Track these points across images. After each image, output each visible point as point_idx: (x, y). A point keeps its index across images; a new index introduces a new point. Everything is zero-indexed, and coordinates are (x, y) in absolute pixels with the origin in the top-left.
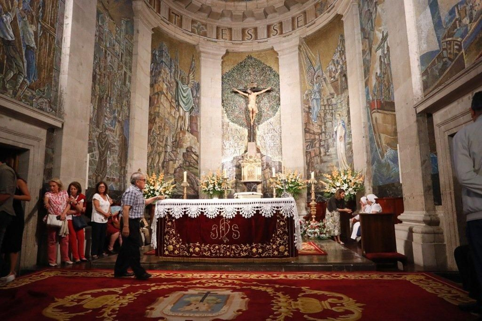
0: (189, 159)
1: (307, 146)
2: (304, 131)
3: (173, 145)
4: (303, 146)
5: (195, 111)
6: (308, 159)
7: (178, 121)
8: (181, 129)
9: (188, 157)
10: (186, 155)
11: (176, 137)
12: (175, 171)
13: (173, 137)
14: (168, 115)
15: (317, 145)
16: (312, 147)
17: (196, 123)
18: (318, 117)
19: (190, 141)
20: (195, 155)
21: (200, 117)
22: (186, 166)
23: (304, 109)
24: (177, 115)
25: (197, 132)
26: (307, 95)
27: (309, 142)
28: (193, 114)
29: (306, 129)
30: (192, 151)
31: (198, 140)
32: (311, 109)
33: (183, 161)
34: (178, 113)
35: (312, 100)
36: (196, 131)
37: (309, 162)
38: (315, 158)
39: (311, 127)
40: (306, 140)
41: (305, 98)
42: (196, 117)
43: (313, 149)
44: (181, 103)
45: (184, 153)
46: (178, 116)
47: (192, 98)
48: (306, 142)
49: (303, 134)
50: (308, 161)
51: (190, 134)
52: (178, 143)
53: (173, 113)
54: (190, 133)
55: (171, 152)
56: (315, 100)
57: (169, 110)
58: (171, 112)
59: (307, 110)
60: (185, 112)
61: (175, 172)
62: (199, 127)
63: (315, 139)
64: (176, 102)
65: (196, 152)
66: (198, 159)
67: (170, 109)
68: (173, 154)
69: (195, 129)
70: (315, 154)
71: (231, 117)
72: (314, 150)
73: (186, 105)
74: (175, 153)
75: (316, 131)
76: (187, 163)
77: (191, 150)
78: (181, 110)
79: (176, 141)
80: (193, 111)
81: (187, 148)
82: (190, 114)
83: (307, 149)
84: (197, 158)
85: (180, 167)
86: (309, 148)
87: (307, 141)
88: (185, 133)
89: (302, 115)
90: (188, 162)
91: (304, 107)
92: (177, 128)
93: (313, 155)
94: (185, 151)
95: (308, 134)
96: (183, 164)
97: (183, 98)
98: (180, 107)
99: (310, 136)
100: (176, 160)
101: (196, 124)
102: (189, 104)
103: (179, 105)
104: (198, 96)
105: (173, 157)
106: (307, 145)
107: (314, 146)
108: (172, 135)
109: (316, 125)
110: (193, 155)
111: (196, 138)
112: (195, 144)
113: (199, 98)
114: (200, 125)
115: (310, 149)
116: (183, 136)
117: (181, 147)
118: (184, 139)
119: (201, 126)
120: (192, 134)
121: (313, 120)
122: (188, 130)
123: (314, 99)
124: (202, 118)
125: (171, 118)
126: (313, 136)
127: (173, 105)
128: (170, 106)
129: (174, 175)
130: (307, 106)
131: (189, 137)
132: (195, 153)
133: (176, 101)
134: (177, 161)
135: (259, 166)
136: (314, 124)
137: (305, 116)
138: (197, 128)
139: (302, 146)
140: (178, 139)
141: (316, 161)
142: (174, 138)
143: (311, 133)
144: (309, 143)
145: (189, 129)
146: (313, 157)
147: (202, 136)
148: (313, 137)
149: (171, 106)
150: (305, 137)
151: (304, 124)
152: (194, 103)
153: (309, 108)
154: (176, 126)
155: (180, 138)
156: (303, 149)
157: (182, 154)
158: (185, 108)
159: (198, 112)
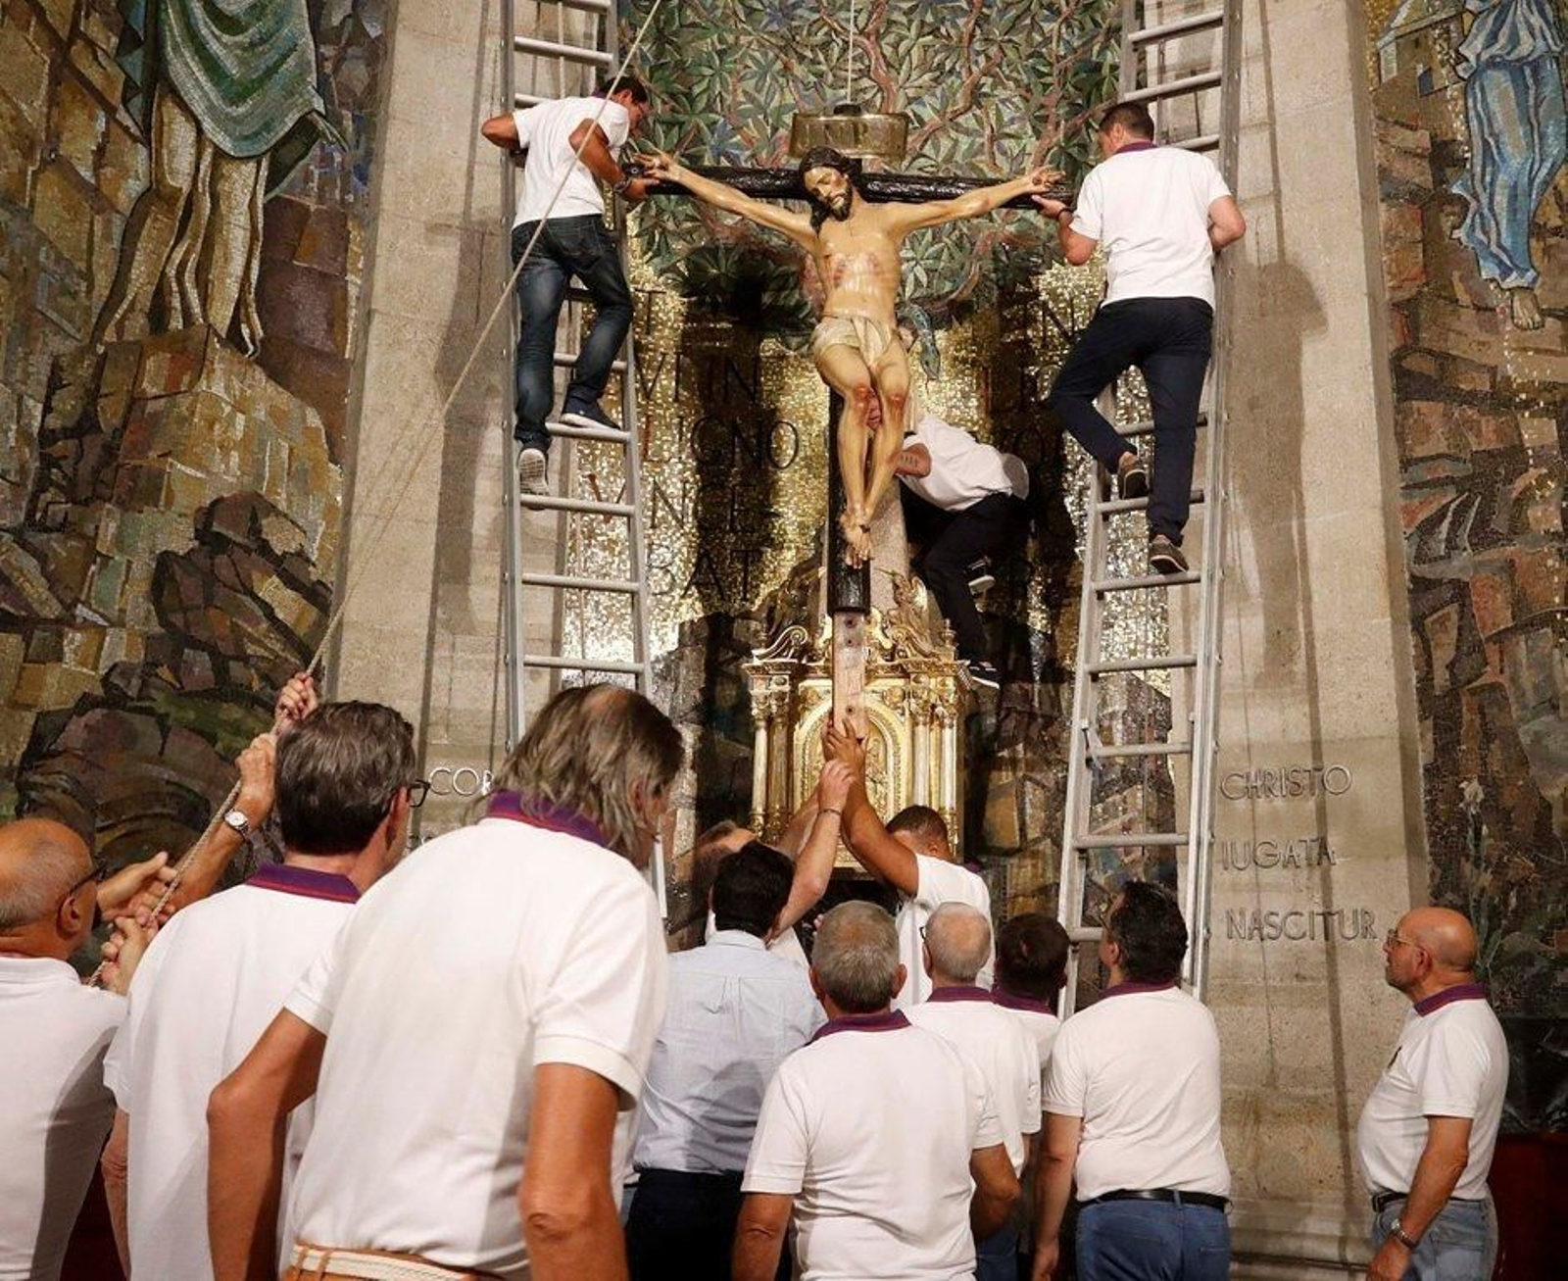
0: (216, 625)
1: (1429, 526)
2: (1388, 382)
3: (48, 462)
4: (1389, 527)
5: (326, 160)
6: (1442, 656)
7: (130, 236)
8: (158, 313)
9: (209, 601)
10: (190, 586)
11: (93, 395)
12: (36, 739)
13: (54, 384)
14: (14, 160)
15: (1534, 513)
16: (1483, 537)
17: (323, 275)
18: (1536, 230)
19: (251, 445)
20: (291, 582)
21: (369, 223)
22: (181, 695)
23: (1384, 173)
24: (124, 172)
25: (335, 359)
26: (1413, 42)
27: (1450, 480)
28: (307, 183)
29: (1412, 363)
30: (265, 548)
31: (339, 443)
32: (1460, 163)
33: (150, 640)
34: (138, 159)
35: (1467, 86)
36: (319, 354)
37: (1453, 693)
38: (1521, 648)
39: (1464, 337)
40: (1406, 463)
41: (1391, 69)
42: (338, 223)
43: (1493, 554)
44: (184, 69)
45: (165, 560)
46: (134, 186)
47: (308, 40)
48: (1411, 487)
49: (1380, 404)
50: (1441, 677)
51: (259, 374)
52: (110, 452)
53: (80, 146)
54: (260, 362)
55: (18, 534)
56: (1499, 83)
57: (34, 110)
58: (54, 136)
59: (1419, 175)
60: (219, 154)
61: (39, 750)
62: (353, 313)
63: (1514, 456)
64: (123, 49)
65: (301, 555)
66: (320, 627)
67: (53, 100)
68: (42, 557)
69: (317, 337)
70: (1518, 603)
71: (678, 246)
72: (1510, 566)
73: (236, 93)
74: (59, 547)
75: (1519, 369)
76: (200, 665)
77: (255, 531)
78: (181, 135)
79: (85, 426)
80: (311, 163)
81: (208, 514)
82: (270, 184)
83: (1419, 558)
84: (313, 613)
85: (111, 697)
86: (1451, 544)
87: (1421, 473)
88: (199, 365)
89: (1368, 228)
90: (214, 653)
91: (1378, 155)
92: (110, 305)
93: (1495, 610)
94: (180, 540)
95: (1428, 410)
96: (151, 665)
97: (206, 29)
98: (170, 110)
99: (1455, 432)
100: (66, 621)
101: (331, 284)
102: (274, 89)
103: (156, 85)
104: (374, 31)
105: (36, 589)
106: (1422, 517)
107: (1499, 523)
108: (41, 368)
109: (1524, 313)
110: (271, 589)
111: (314, 419)
112: (304, 479)
113: (378, 53)
114: (366, 297)
115: (1464, 558)
116: (172, 392)
117: (148, 491)
118: (183, 420)
119: (378, 304)
120: (273, 375)
121: (1489, 270)
122: (234, 339)
123: (1492, 63)
124: (385, 231)
125: (48, 200)
126: (1488, 425)
127: (94, 75)
128: (55, 80)
129: (22, 788)
130: (1421, 139)
131: (238, 407)
132: (290, 570)
133: (129, 40)
134: (73, 641)
135: (933, 717)
136: (1497, 300)
137: (1391, 237)
138: (335, 321)
139: (1374, 519)
140: (109, 414)
141: (1528, 678)
142: (68, 403)
143: (1470, 398)
144: (1449, 496)
145: (253, 329)
146: (1500, 638)
147: (371, 398)
148: (1487, 435)
149: (63, 73)
150: (1400, 438)
151: (1384, 315)
152: (322, 88)
153: (1443, 156)
154: (103, 281)
155: (136, 400)
156: (1391, 552)
157: (143, 568)
158: (223, 122)
159: (364, 178)
